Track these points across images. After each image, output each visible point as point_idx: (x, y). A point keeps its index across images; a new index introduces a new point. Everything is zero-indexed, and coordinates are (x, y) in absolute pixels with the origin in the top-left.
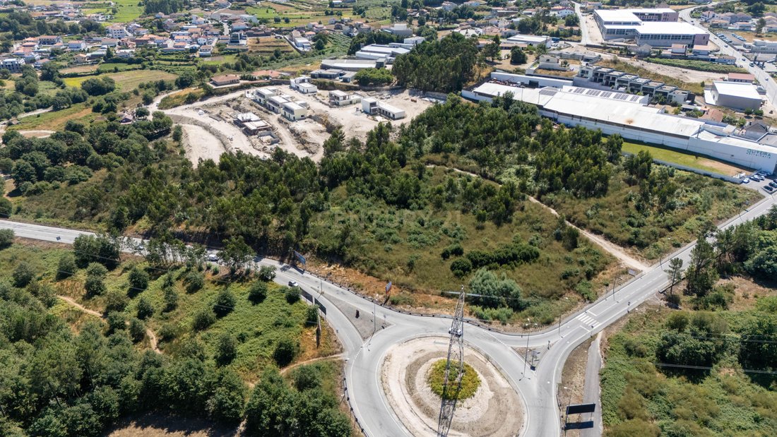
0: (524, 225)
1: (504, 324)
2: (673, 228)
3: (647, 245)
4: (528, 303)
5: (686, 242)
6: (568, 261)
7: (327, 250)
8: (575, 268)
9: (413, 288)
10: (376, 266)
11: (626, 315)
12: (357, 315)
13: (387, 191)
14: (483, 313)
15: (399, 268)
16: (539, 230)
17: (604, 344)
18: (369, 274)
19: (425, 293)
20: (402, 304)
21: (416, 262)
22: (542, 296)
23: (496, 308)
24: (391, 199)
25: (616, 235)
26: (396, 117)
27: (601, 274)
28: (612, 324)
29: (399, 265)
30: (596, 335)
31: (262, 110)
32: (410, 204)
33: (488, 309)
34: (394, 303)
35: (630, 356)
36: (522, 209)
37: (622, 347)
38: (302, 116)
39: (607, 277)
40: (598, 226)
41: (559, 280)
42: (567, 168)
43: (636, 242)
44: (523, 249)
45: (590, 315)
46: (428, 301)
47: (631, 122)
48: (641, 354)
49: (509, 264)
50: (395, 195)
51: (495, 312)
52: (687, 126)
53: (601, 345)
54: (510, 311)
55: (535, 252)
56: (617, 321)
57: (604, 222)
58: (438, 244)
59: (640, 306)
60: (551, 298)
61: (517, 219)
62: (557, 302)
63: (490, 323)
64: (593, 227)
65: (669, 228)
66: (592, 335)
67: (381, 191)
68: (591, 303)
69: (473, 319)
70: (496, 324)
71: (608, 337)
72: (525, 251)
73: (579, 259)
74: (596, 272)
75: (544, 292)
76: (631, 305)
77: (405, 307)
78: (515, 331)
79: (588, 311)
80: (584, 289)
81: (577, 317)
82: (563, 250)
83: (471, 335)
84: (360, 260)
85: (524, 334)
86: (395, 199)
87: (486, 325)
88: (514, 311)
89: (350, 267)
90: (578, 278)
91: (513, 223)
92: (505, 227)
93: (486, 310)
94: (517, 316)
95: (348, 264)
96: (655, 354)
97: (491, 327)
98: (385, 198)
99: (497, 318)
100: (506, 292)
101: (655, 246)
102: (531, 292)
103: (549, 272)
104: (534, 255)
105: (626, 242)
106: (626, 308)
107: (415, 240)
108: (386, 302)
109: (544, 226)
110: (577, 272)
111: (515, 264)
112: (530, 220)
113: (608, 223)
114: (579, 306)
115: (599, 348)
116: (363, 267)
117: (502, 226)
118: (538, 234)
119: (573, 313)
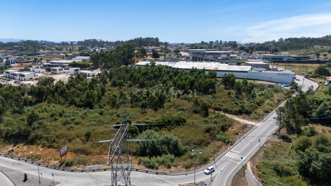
0: (173, 108)
1: (169, 167)
2: (261, 104)
3: (251, 113)
4: (185, 150)
5: (271, 110)
6: (206, 122)
7: (14, 133)
8: (212, 125)
9: (88, 151)
10: (57, 140)
11: (260, 149)
12: (26, 179)
13: (77, 100)
14: (150, 161)
15: (78, 139)
16: (182, 110)
17: (255, 171)
18: (49, 147)
19: (99, 154)
20: (76, 165)
21: (92, 133)
22: (194, 144)
23: (161, 156)
24: (79, 104)
25: (230, 109)
26: (90, 75)
27: (230, 129)
28: (254, 156)
29: (78, 137)
30: (246, 165)
31: (6, 80)
32: (93, 106)
33: (154, 157)
34: (69, 165)
35: (281, 177)
36: (169, 101)
37: (272, 171)
38: (31, 79)
39: (235, 129)
40: (218, 106)
41: (204, 134)
42: (191, 82)
43: (243, 111)
44: (175, 118)
45: (235, 153)
46: (101, 160)
47: (216, 68)
48: (288, 174)
49: (166, 128)
50: (83, 102)
51: (160, 159)
52: (244, 68)
53: (253, 172)
54: (173, 156)
55: (183, 119)
56: (256, 154)
57: (221, 104)
58: (112, 122)
59: (266, 143)
60: (202, 145)
61: (167, 106)
62: (207, 148)
63: (157, 168)
64: (215, 107)
65: (258, 104)
66: (243, 165)
67: (73, 100)
68: (231, 145)
69: (142, 167)
70: (161, 169)
71: (256, 165)
72: (176, 118)
73: (213, 121)
74: (227, 127)
75: (195, 141)
76: (261, 141)
77: (79, 167)
78: (179, 171)
79: (232, 150)
80: (223, 137)
81: (226, 155)
82: (201, 118)
83: (140, 180)
84: (43, 137)
85: (187, 173)
86: (82, 103)
87: (154, 171)
88: (176, 157)
89: (33, 145)
90: (216, 131)
91: (165, 108)
92: (160, 110)
93: (152, 159)
94: (178, 160)
95: (32, 142)
96: (298, 172)
97: (158, 171)
98: (75, 104)
99: (163, 163)
100: (167, 143)
101: (256, 113)
102: (186, 142)
103: (196, 130)
104: (183, 121)
105: (238, 112)
106: (258, 145)
107: (94, 121)
108: (60, 166)
109: (185, 108)
110: (215, 127)
111: (171, 127)
112: (176, 106)
113: (223, 104)
114: (224, 148)
115: (253, 175)
116: (45, 142)
117: (158, 110)
118: (182, 112)
119: (221, 153)
